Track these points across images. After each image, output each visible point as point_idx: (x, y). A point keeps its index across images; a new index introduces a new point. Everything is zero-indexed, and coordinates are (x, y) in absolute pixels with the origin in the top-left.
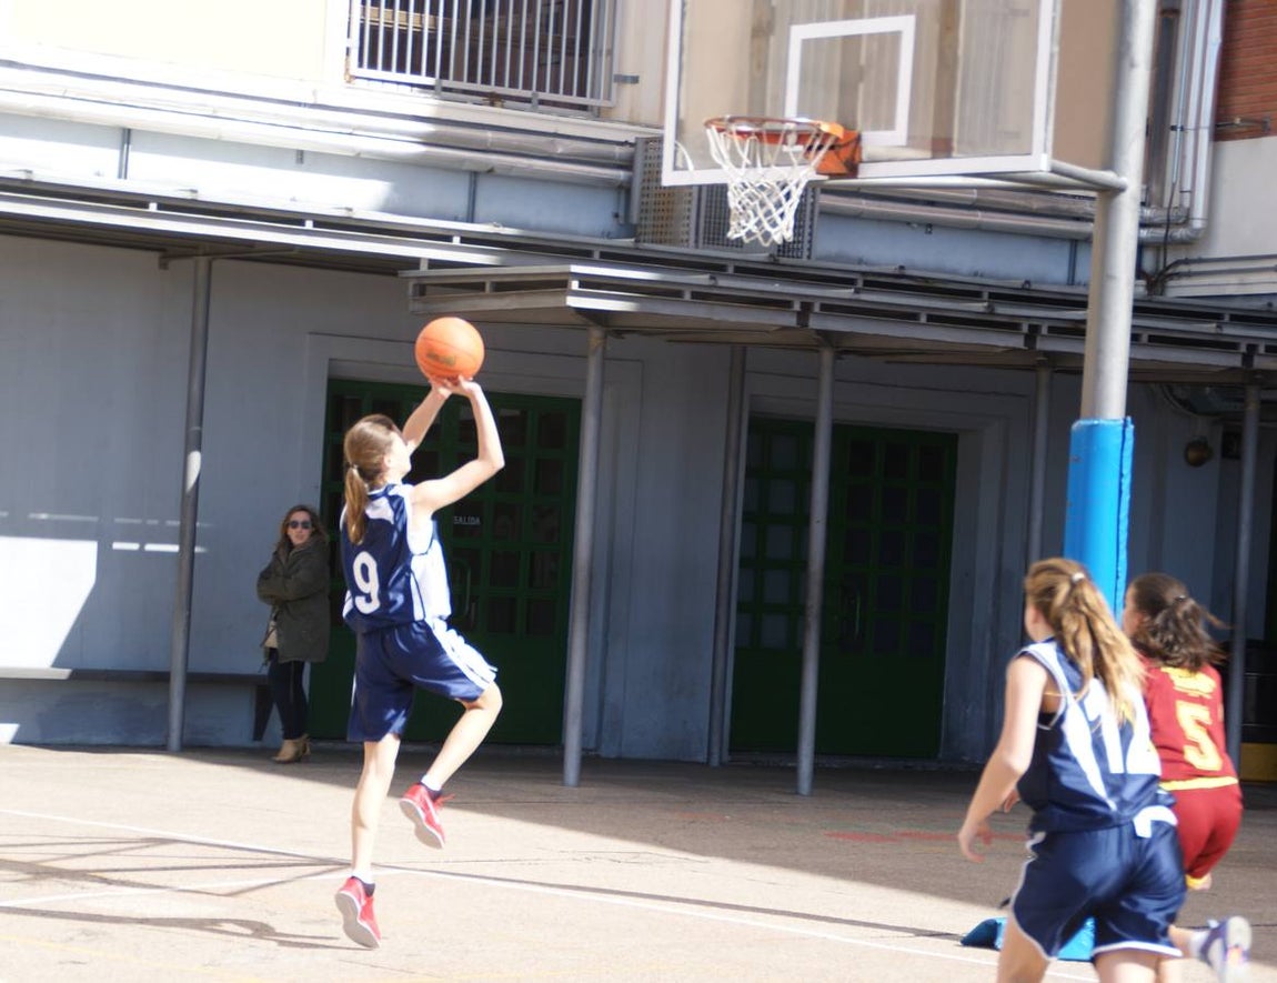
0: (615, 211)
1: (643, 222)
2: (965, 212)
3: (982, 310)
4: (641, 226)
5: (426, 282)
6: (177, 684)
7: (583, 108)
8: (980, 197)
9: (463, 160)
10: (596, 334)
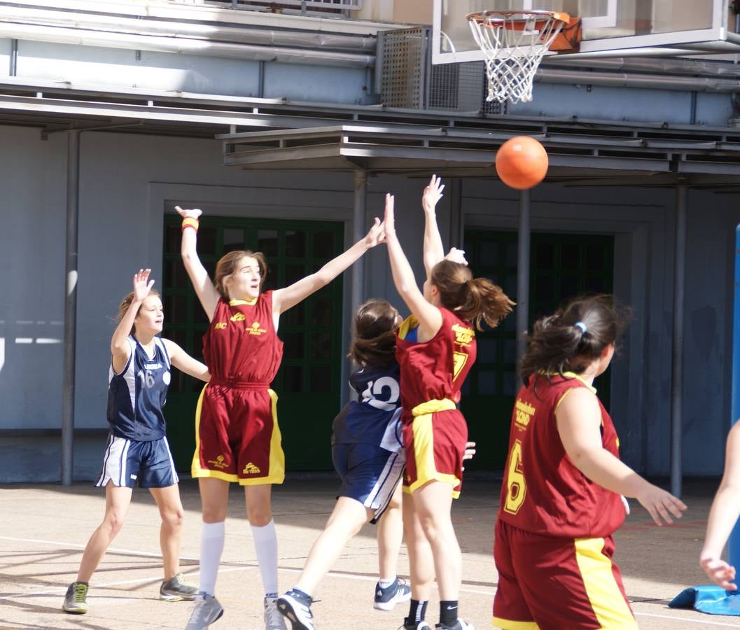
0: (363, 85)
1: (385, 93)
2: (615, 75)
3: (638, 145)
4: (383, 95)
5: (235, 142)
6: (67, 437)
7: (338, 11)
8: (626, 63)
9: (255, 53)
10: (359, 174)
